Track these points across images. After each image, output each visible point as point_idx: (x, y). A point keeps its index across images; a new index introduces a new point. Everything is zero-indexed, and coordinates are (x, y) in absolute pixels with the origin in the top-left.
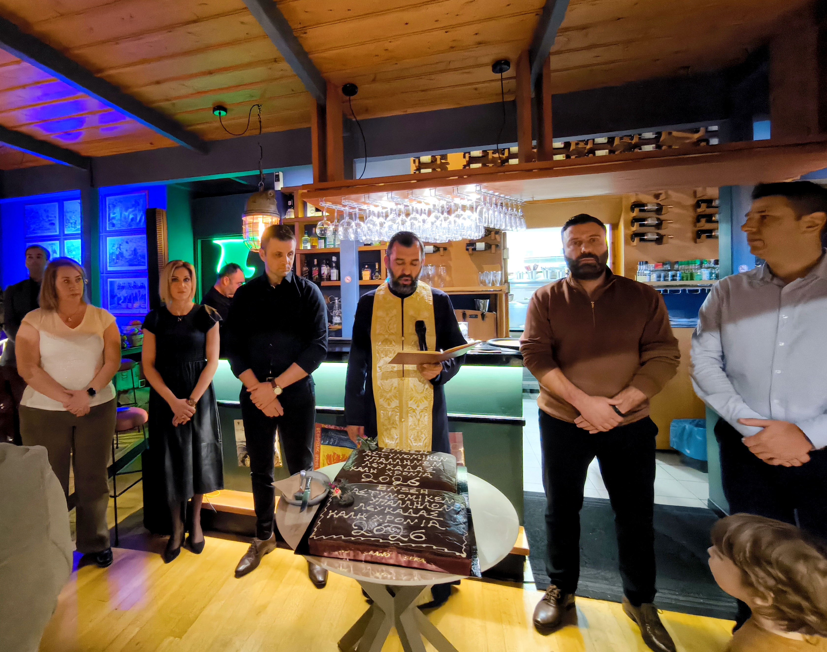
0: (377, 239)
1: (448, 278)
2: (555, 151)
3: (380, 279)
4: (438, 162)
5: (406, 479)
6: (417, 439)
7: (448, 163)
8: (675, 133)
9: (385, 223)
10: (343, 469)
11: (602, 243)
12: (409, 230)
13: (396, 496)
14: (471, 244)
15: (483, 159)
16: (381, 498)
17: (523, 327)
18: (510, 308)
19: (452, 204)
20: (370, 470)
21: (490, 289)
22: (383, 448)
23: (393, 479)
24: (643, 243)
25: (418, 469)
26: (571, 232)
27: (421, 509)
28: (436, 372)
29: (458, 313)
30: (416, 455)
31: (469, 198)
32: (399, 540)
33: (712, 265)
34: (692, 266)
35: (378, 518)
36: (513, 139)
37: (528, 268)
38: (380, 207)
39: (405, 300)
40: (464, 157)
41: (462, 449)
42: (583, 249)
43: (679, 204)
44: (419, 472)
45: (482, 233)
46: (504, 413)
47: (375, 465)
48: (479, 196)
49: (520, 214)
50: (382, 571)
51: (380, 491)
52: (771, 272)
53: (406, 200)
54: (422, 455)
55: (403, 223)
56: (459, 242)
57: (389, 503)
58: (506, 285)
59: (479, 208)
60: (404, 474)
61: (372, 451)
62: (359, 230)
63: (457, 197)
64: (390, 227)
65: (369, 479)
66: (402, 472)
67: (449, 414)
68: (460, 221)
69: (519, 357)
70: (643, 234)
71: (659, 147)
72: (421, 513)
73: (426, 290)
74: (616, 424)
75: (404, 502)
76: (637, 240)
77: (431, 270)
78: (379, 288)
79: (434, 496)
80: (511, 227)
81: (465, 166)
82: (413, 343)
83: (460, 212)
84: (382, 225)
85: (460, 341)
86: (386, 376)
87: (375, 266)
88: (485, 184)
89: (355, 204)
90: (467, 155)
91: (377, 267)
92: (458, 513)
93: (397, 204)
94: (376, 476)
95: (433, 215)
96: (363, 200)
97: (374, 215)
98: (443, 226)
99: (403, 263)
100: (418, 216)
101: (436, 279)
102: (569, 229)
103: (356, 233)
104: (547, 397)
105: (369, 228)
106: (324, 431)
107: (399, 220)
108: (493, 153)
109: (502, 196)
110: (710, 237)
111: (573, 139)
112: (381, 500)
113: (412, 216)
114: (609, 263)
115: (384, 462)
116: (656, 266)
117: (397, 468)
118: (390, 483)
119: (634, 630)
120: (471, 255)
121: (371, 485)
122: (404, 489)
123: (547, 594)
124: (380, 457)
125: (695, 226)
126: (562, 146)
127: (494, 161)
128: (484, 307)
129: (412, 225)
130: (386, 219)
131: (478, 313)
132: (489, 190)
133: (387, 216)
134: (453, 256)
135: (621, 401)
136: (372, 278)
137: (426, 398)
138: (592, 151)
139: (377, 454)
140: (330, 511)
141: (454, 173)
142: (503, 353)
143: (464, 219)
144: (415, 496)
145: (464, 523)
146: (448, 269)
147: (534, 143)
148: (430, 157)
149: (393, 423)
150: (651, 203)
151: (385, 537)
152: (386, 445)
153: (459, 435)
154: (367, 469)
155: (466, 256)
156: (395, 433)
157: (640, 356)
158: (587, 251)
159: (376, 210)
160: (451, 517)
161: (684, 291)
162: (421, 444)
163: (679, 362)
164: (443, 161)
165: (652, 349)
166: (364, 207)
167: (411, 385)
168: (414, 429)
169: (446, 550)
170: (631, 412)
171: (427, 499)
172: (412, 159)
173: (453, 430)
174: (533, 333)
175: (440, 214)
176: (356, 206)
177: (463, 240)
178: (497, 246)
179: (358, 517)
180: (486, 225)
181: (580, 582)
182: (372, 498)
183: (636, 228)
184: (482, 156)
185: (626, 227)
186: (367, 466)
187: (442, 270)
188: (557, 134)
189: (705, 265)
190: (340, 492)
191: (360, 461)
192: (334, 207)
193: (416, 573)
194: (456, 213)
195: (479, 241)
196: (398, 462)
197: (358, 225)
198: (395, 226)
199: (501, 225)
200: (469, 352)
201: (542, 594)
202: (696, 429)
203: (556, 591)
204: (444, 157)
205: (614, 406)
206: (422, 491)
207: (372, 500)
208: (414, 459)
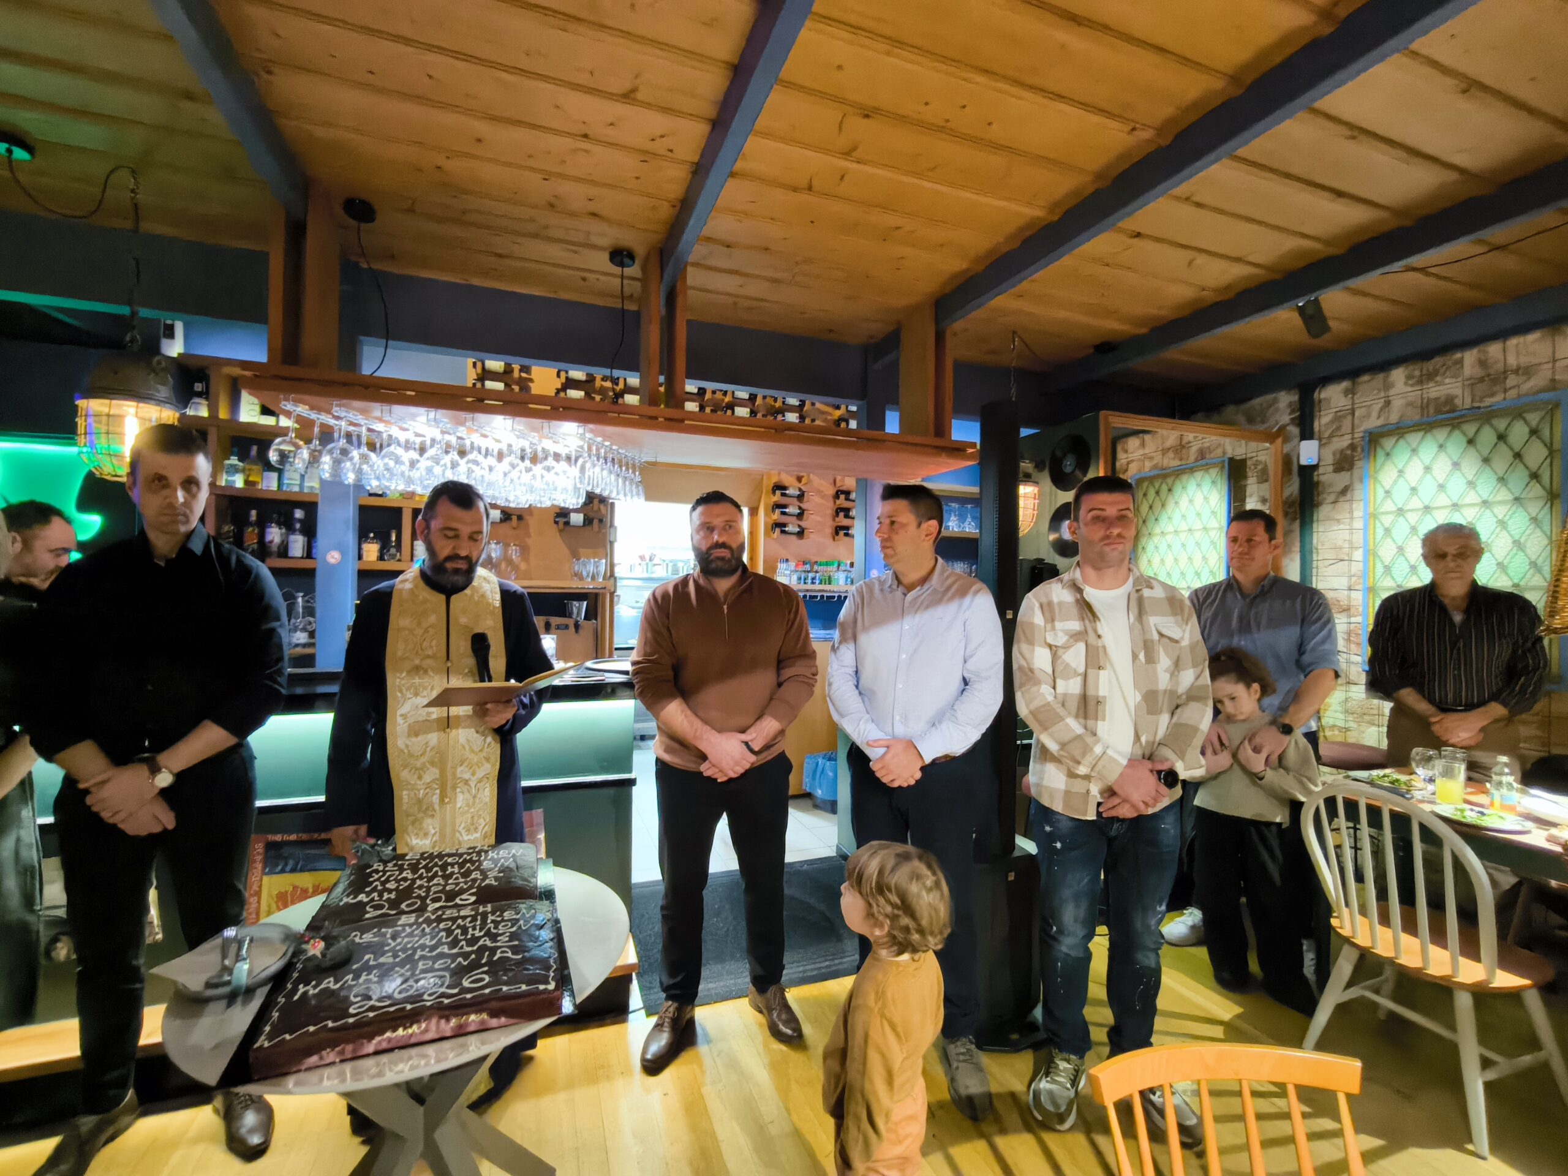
0: (401, 487)
1: (523, 566)
2: (689, 396)
3: (399, 560)
4: (516, 374)
5: (451, 896)
6: (472, 828)
7: (531, 380)
8: (818, 405)
9: (418, 461)
10: (323, 906)
11: (738, 532)
12: (463, 479)
13: (433, 928)
14: (562, 514)
15: (587, 385)
16: (406, 936)
17: (633, 642)
18: (616, 615)
19: (539, 449)
20: (381, 895)
21: (589, 585)
22: (406, 855)
23: (428, 901)
24: (784, 536)
25: (473, 876)
26: (702, 514)
27: (480, 938)
28: (504, 716)
29: (539, 621)
30: (469, 854)
31: (566, 443)
32: (443, 995)
33: (848, 568)
34: (830, 568)
35: (403, 971)
36: (633, 367)
37: (642, 558)
38: (411, 432)
39: (454, 598)
40: (558, 376)
41: (542, 836)
42: (716, 537)
43: (819, 492)
44: (474, 880)
45: (582, 500)
46: (607, 771)
47: (391, 885)
48: (581, 443)
49: (638, 479)
50: (410, 1058)
51: (404, 926)
52: (897, 578)
53: (461, 429)
54: (479, 853)
55: (454, 465)
56: (546, 510)
57: (421, 942)
58: (612, 580)
59: (580, 461)
60: (448, 888)
61: (385, 863)
62: (365, 467)
63: (547, 438)
64: (429, 470)
65: (379, 912)
66: (445, 886)
67: (525, 783)
68: (550, 477)
69: (628, 685)
70: (785, 525)
71: (802, 418)
72: (481, 943)
73: (488, 582)
74: (747, 766)
75: (449, 932)
76: (778, 530)
77: (494, 551)
78: (401, 578)
79: (503, 912)
80: (625, 495)
81: (558, 391)
82: (466, 671)
83: (550, 462)
84: (413, 464)
85: (544, 664)
86: (415, 730)
87: (389, 536)
88: (591, 426)
89: (360, 419)
90: (563, 375)
91: (394, 538)
92: (542, 927)
93: (443, 432)
94: (394, 904)
95: (506, 461)
96: (377, 413)
97: (399, 444)
98: (522, 480)
99: (457, 537)
100: (480, 458)
101: (503, 565)
102: (700, 509)
103: (359, 472)
104: (667, 740)
105: (386, 464)
106: (271, 846)
107: (447, 459)
108: (603, 379)
109: (614, 447)
110: (847, 535)
111: (710, 386)
112: (406, 940)
113: (471, 457)
114: (745, 558)
115: (410, 876)
116: (797, 565)
117: (435, 881)
118: (422, 909)
119: (761, 1025)
120: (561, 531)
121: (384, 921)
122: (449, 913)
123: (661, 1017)
124: (401, 869)
125: (834, 520)
126: (695, 391)
127: (602, 391)
128: (579, 613)
129: (470, 471)
130: (421, 455)
131: (570, 622)
132: (596, 436)
133: (422, 450)
134: (532, 530)
135: (754, 735)
136: (381, 558)
137: (487, 759)
138: (731, 406)
139: (395, 865)
140: (301, 986)
141: (541, 399)
142: (608, 681)
143: (557, 474)
144: (469, 919)
145: (552, 940)
146: (524, 550)
147: (662, 379)
148: (502, 364)
149: (427, 809)
150: (794, 487)
151: (417, 998)
152: (412, 849)
153: (538, 814)
154: (375, 894)
155: (552, 532)
156: (431, 825)
157: (778, 675)
158: (721, 540)
159: (402, 436)
160: (531, 936)
161: (822, 597)
162: (478, 835)
163: (816, 681)
164: (524, 375)
165: (793, 665)
166: (379, 427)
167: (462, 740)
168: (467, 812)
169: (524, 987)
170: (767, 747)
171: (490, 918)
172: (470, 361)
173: (529, 808)
174: (648, 650)
175: (519, 462)
176: (362, 422)
177: (553, 505)
178: (601, 521)
179: (361, 980)
180: (589, 489)
181: (701, 987)
182: (390, 941)
183: (776, 516)
184: (586, 381)
185: (766, 515)
186: (374, 889)
187: (514, 552)
188: (692, 375)
189: (842, 568)
190: (322, 944)
191: (360, 882)
192: (313, 416)
193: (472, 1040)
194: (546, 463)
195: (576, 511)
196: (436, 872)
197: (364, 458)
198: (437, 470)
199: (611, 492)
200: (557, 682)
201: (654, 1020)
202: (828, 763)
203: (671, 1009)
204: (525, 369)
205: (746, 744)
206: (481, 909)
207: (389, 944)
208: (465, 861)
